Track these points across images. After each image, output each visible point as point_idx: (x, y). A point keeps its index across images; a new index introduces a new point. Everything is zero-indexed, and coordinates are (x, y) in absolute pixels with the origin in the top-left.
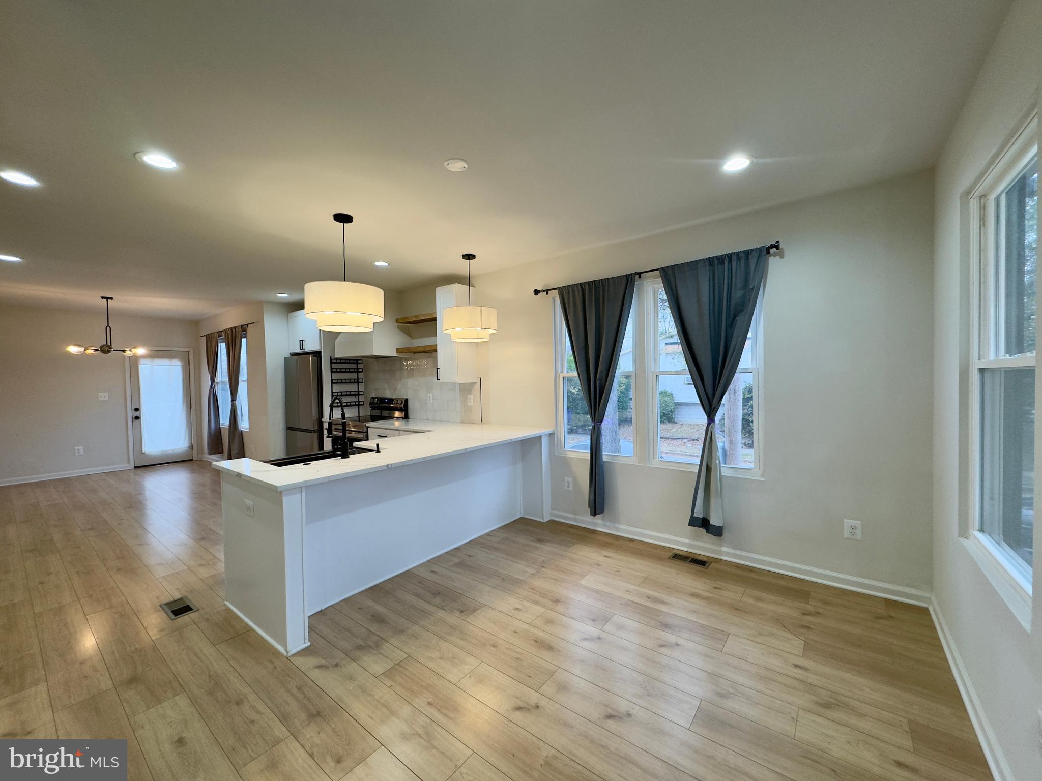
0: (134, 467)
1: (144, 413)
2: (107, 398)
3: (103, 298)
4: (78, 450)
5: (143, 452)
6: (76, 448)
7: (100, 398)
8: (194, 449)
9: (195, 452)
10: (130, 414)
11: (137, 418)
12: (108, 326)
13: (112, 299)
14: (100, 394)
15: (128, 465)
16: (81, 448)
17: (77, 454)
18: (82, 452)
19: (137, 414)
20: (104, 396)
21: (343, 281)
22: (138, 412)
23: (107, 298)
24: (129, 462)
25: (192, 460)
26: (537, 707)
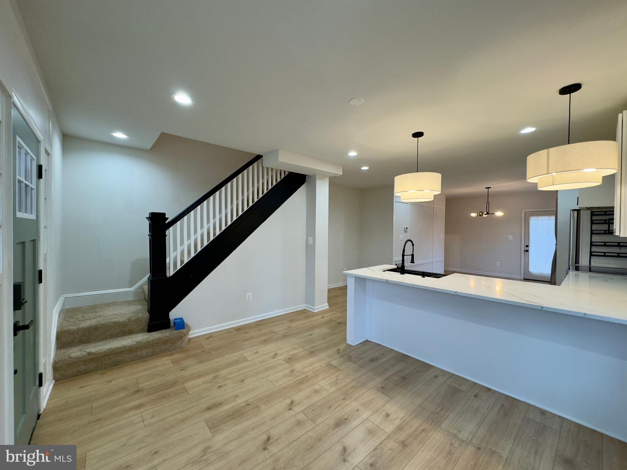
0: (523, 279)
1: (531, 249)
2: (512, 239)
3: (486, 188)
5: (529, 271)
6: (497, 262)
7: (508, 238)
10: (523, 248)
11: (527, 251)
12: (488, 202)
13: (490, 188)
14: (509, 236)
15: (520, 277)
16: (499, 263)
17: (497, 265)
18: (499, 264)
19: (527, 249)
20: (510, 237)
21: (416, 172)
22: (528, 248)
23: (488, 188)
24: (521, 275)
26: (290, 409)
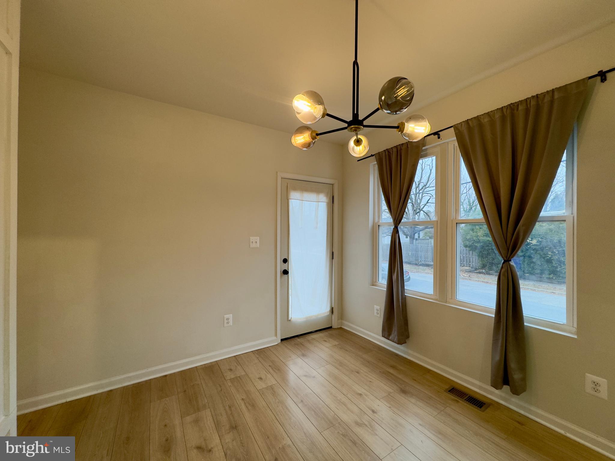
0: (280, 341)
2: (258, 245)
4: (228, 319)
5: (290, 319)
6: (226, 316)
7: (251, 244)
8: (334, 313)
9: (335, 317)
10: (281, 267)
11: (286, 272)
14: (252, 239)
15: (275, 338)
16: (231, 316)
17: (226, 325)
19: (285, 266)
20: (255, 241)
22: (287, 264)
24: (276, 335)
25: (331, 327)
